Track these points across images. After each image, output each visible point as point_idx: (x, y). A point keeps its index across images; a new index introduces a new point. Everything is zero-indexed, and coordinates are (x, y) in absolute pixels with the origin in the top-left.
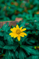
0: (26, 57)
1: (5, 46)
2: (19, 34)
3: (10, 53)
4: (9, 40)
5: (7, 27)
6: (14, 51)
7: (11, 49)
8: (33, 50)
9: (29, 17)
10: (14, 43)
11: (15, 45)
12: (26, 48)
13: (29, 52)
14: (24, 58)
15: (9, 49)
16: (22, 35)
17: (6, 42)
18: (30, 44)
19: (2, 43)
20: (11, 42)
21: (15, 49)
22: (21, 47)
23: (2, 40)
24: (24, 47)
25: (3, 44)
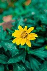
0: (40, 64)
1: (9, 60)
2: (27, 37)
3: (19, 66)
4: (12, 50)
5: (2, 32)
6: (24, 62)
7: (18, 61)
8: (46, 52)
9: (20, 11)
10: (19, 52)
11: (22, 53)
12: (36, 52)
13: (43, 56)
14: (38, 67)
15: (16, 62)
16: (31, 37)
17: (8, 54)
18: (39, 45)
19: (3, 57)
20: (16, 51)
21: (23, 59)
22: (29, 53)
23: (3, 53)
24: (34, 52)
25: (6, 57)
